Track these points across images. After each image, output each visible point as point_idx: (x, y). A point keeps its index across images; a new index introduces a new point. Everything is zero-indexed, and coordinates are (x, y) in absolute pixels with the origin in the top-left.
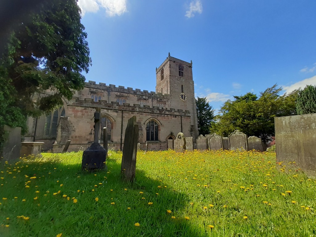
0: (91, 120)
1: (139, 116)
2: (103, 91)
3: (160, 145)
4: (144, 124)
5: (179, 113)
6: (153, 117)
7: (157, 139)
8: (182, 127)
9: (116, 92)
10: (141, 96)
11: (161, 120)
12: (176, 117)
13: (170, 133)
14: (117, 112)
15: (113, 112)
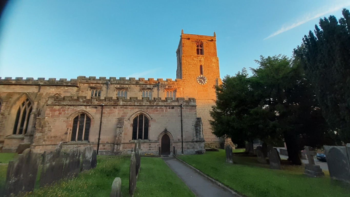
0: (68, 119)
1: (123, 110)
2: (102, 85)
3: (150, 145)
4: (129, 119)
5: (178, 103)
6: (140, 110)
7: (146, 137)
8: (182, 121)
9: (115, 84)
10: (144, 86)
11: (151, 114)
12: (173, 108)
13: (164, 129)
14: (96, 108)
15: (91, 108)
